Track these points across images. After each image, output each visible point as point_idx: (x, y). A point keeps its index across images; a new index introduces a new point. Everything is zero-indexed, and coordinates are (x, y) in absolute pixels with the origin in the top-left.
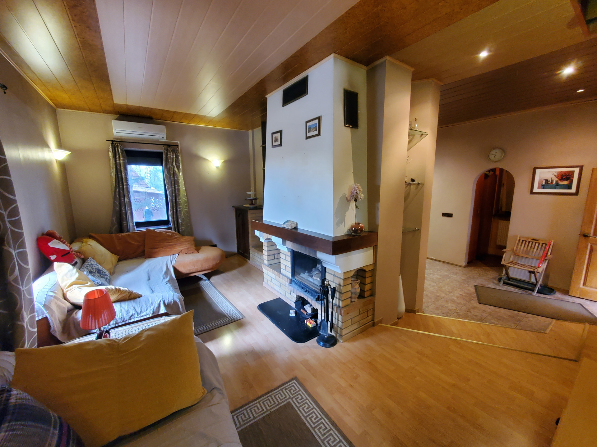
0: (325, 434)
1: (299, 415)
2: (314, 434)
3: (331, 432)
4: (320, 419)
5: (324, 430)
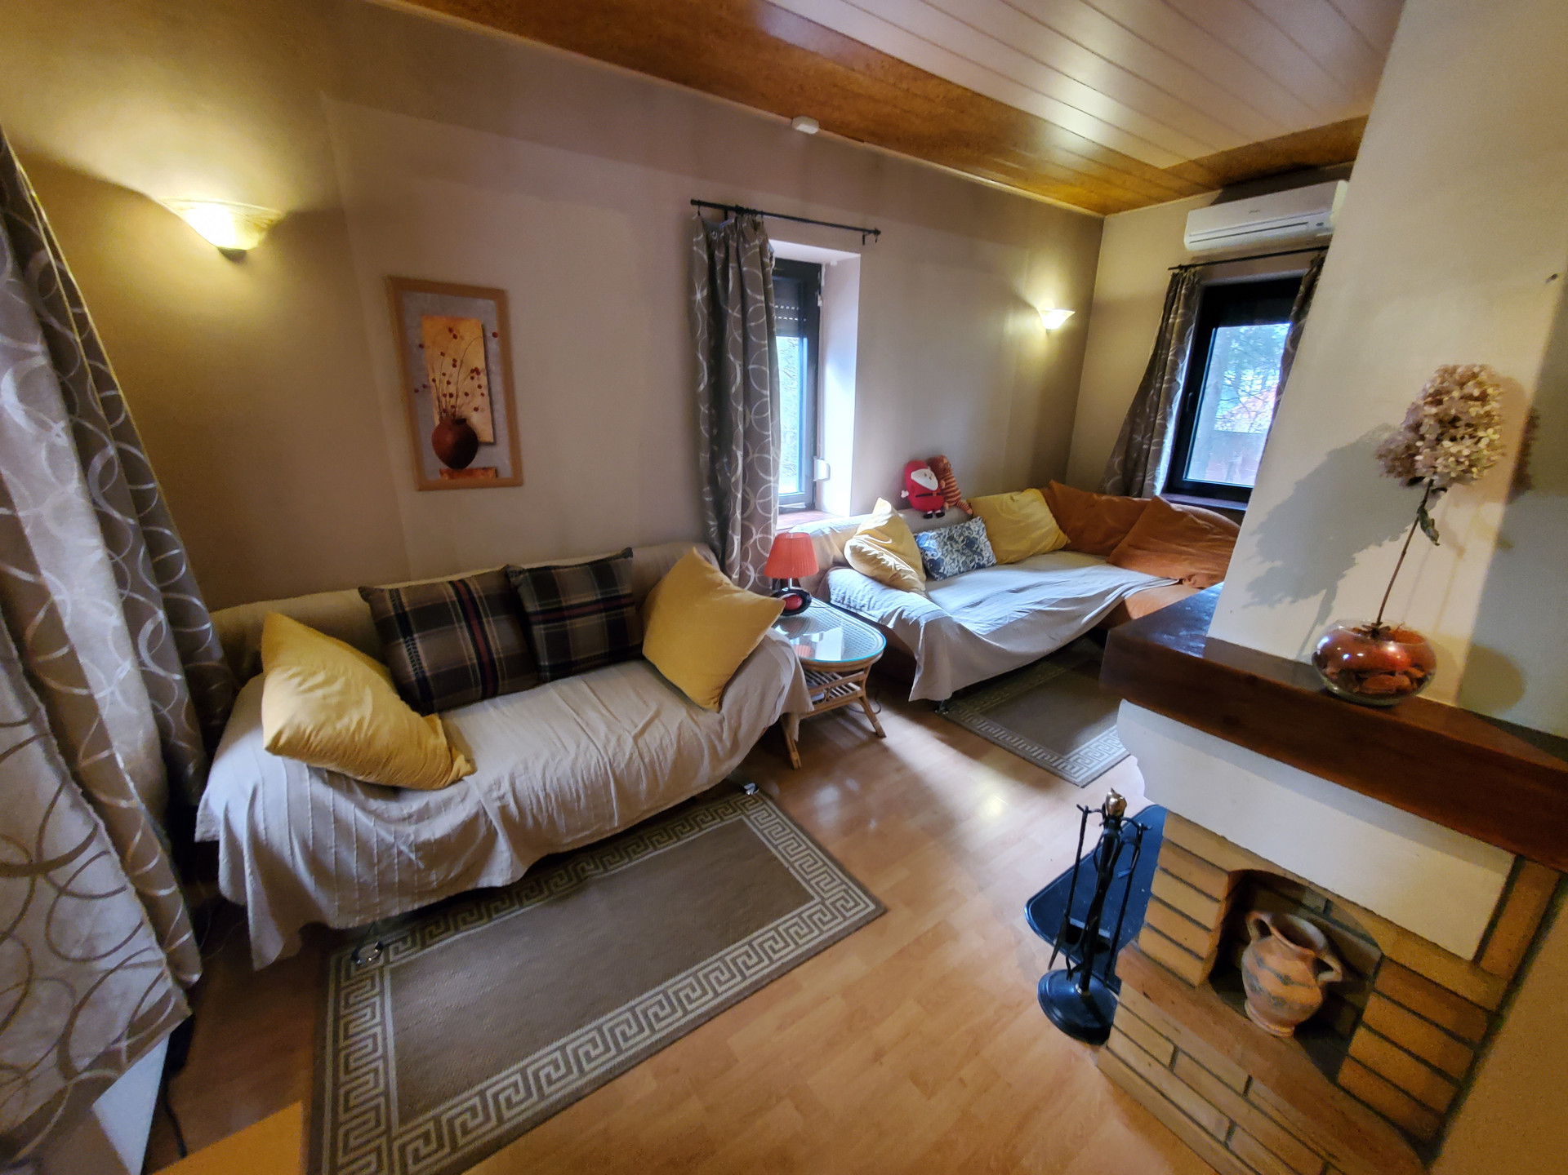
0: (736, 964)
1: (782, 916)
2: (738, 944)
3: (739, 978)
4: (770, 958)
5: (744, 963)
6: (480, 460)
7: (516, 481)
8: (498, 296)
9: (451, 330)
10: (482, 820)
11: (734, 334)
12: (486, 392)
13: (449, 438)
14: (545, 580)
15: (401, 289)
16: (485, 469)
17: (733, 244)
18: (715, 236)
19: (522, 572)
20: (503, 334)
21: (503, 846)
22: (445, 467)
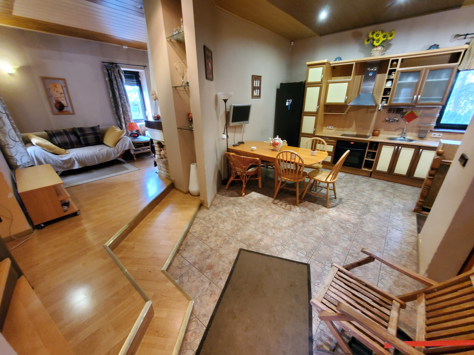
6: (65, 109)
7: (73, 113)
8: (64, 80)
9: (55, 86)
10: (72, 159)
11: (115, 86)
12: (64, 97)
13: (58, 105)
14: (81, 129)
15: (44, 79)
16: (66, 111)
17: (112, 70)
18: (108, 68)
19: (76, 128)
20: (66, 86)
21: (76, 162)
22: (58, 111)
